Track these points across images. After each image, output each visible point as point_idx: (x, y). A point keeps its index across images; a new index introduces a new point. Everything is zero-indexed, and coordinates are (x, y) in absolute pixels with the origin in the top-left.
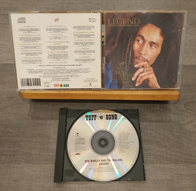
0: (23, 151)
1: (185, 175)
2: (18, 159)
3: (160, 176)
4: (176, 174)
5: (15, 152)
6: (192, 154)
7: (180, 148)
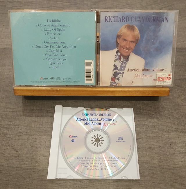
0: (23, 124)
1: (175, 142)
2: (19, 132)
3: (153, 144)
4: (168, 142)
5: (16, 125)
6: (182, 124)
7: (170, 119)
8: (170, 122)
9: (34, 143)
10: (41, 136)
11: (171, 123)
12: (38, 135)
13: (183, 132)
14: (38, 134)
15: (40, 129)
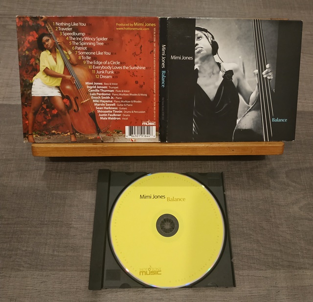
0: (25, 248)
1: (287, 287)
2: (16, 263)
3: (249, 290)
4: (274, 287)
5: (12, 250)
8: (279, 249)
9: (43, 284)
10: (54, 272)
11: (281, 251)
12: (51, 270)
13: (300, 269)
14: (50, 268)
15: (54, 259)
